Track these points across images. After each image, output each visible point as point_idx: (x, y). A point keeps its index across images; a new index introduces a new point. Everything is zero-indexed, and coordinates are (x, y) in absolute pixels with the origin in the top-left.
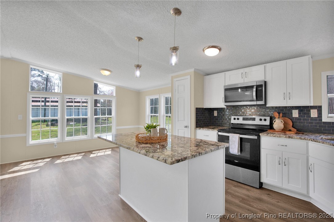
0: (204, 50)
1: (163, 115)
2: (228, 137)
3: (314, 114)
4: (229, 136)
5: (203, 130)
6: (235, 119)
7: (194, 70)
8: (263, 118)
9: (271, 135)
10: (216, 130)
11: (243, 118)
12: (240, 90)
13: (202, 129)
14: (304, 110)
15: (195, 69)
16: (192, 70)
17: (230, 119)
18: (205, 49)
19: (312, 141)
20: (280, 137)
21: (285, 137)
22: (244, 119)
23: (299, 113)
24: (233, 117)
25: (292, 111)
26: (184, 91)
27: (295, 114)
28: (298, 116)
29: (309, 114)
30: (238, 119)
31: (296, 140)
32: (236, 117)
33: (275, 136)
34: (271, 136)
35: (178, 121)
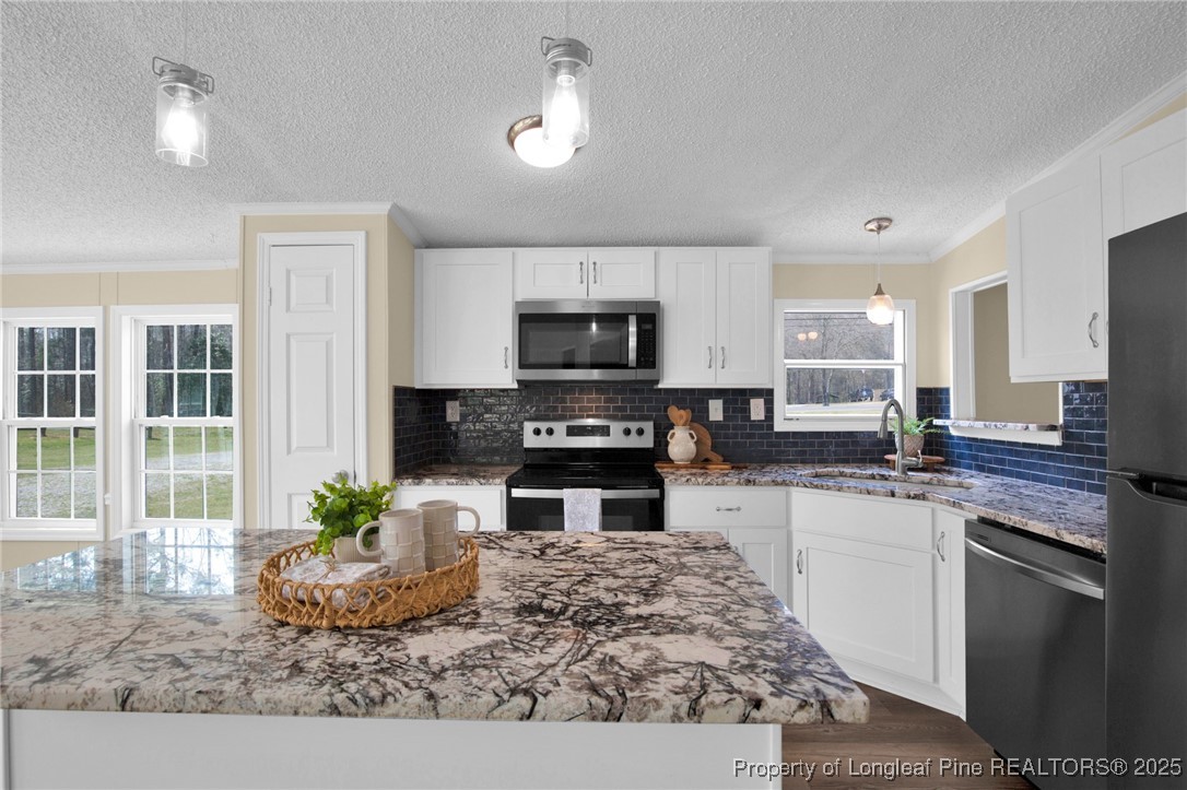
0: (517, 128)
1: (132, 424)
2: (560, 502)
3: (757, 410)
4: (562, 500)
5: (436, 484)
6: (537, 432)
7: (390, 211)
8: (634, 426)
9: (700, 480)
10: (498, 481)
11: (568, 427)
12: (594, 326)
13: (428, 481)
14: (737, 399)
15: (395, 207)
16: (383, 209)
17: (519, 434)
18: (521, 124)
19: (806, 486)
20: (724, 484)
21: (738, 483)
22: (572, 431)
23: (725, 410)
24: (529, 427)
25: (708, 403)
26: (328, 301)
27: (716, 410)
28: (721, 419)
29: (746, 411)
30: (550, 432)
31: (765, 488)
32: (544, 426)
33: (709, 484)
34: (699, 484)
35: (289, 452)
